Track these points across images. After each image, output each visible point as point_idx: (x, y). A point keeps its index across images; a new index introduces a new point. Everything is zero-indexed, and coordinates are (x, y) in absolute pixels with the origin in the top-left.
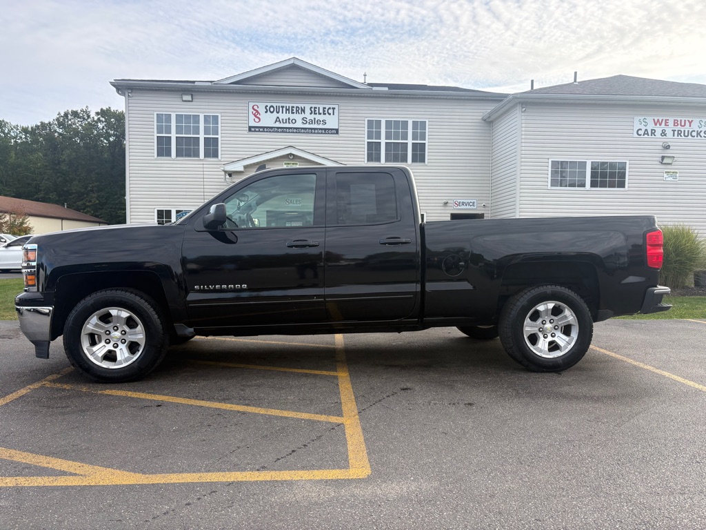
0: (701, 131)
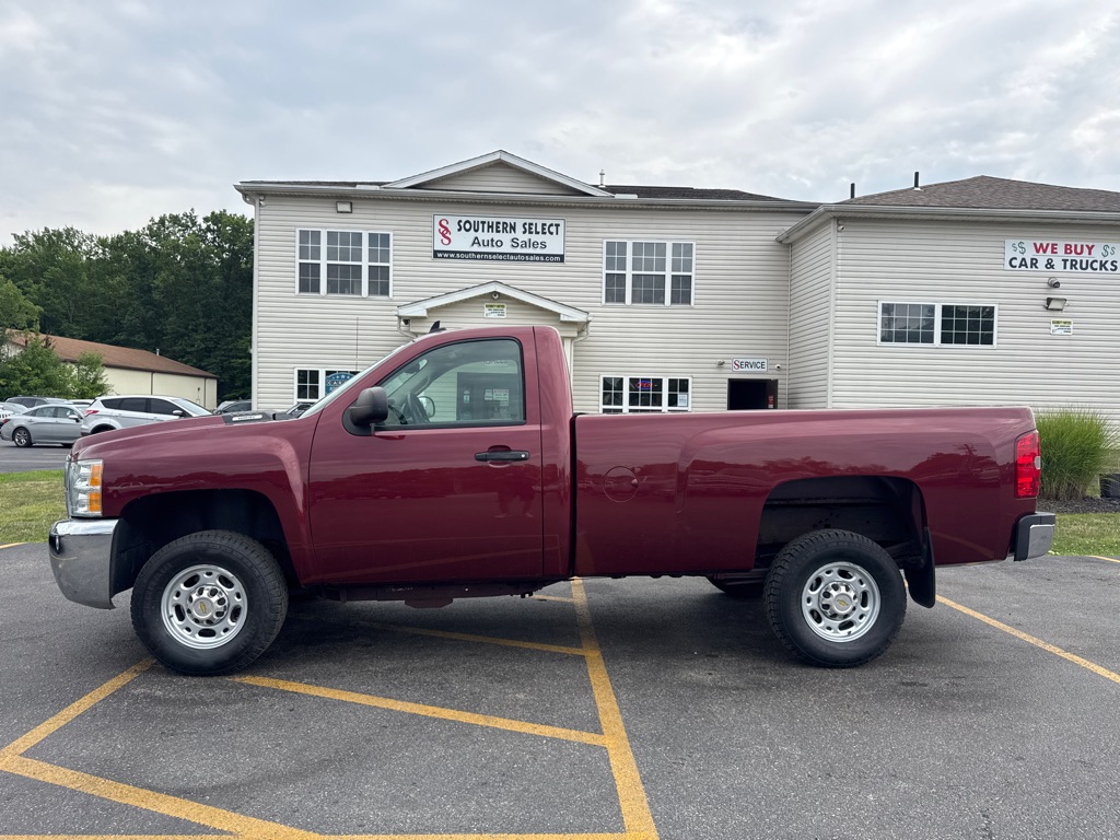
0: (1106, 262)
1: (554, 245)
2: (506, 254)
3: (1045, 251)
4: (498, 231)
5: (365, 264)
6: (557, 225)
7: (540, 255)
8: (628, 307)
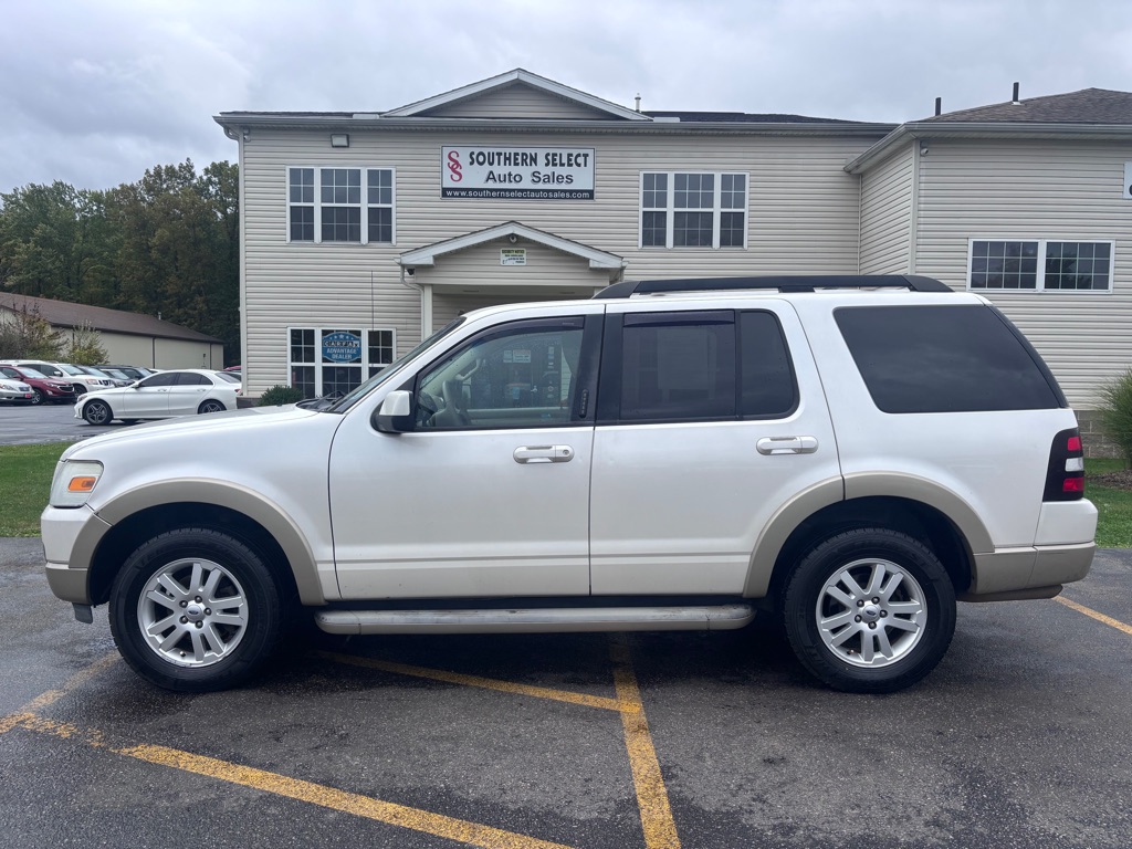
1: (582, 179)
2: (526, 190)
4: (516, 164)
5: (364, 205)
6: (586, 156)
7: (565, 191)
8: (669, 251)
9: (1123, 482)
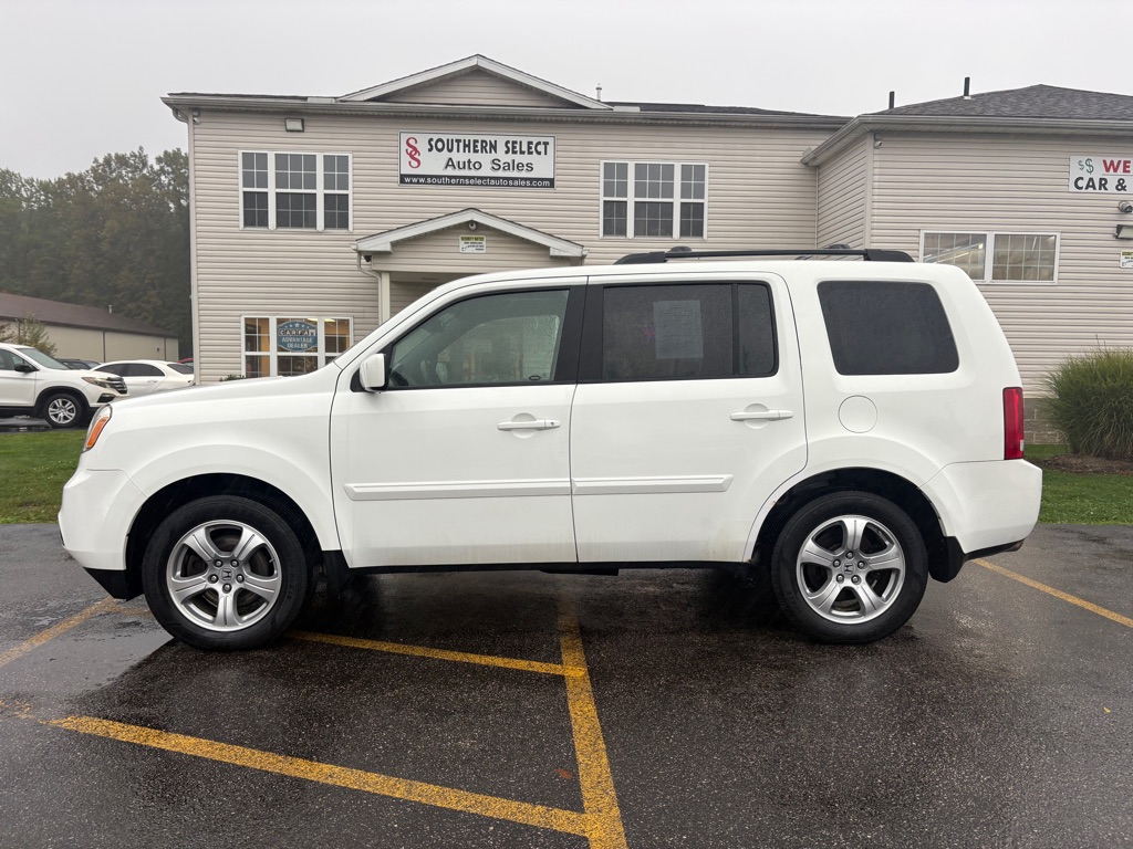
1: (542, 167)
2: (486, 178)
3: (1115, 170)
4: (476, 151)
5: (320, 192)
6: (546, 144)
7: (526, 179)
8: (630, 241)
9: (1064, 465)
